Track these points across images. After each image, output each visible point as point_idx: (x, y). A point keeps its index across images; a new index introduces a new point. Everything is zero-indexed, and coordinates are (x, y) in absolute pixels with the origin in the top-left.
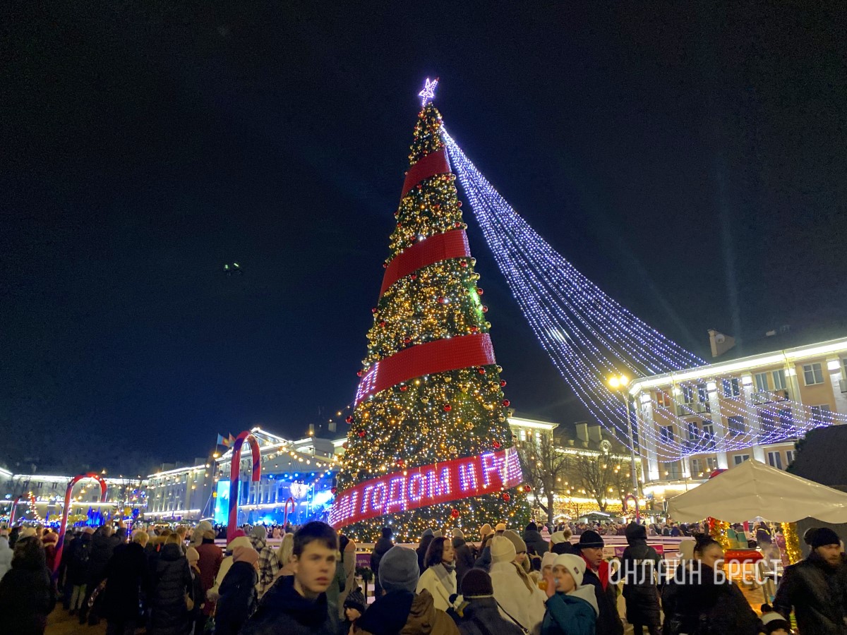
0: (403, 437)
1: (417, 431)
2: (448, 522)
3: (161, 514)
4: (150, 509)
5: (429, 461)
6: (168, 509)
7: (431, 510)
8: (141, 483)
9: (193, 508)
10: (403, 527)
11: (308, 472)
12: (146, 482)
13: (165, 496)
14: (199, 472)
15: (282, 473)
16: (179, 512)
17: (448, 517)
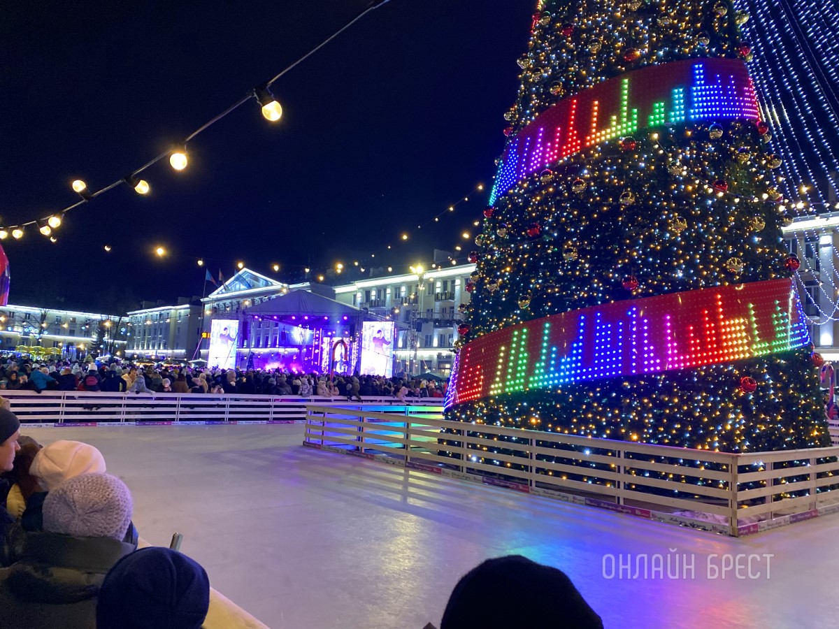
0: (630, 238)
1: (659, 227)
2: (731, 399)
3: (143, 352)
4: (131, 346)
5: (688, 283)
6: (151, 348)
7: (699, 376)
8: (120, 319)
9: (177, 349)
10: (642, 404)
11: (321, 315)
12: (125, 319)
13: (146, 335)
14: (182, 311)
15: (289, 314)
16: (162, 351)
17: (731, 390)
